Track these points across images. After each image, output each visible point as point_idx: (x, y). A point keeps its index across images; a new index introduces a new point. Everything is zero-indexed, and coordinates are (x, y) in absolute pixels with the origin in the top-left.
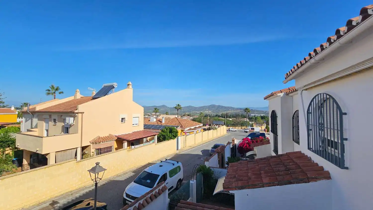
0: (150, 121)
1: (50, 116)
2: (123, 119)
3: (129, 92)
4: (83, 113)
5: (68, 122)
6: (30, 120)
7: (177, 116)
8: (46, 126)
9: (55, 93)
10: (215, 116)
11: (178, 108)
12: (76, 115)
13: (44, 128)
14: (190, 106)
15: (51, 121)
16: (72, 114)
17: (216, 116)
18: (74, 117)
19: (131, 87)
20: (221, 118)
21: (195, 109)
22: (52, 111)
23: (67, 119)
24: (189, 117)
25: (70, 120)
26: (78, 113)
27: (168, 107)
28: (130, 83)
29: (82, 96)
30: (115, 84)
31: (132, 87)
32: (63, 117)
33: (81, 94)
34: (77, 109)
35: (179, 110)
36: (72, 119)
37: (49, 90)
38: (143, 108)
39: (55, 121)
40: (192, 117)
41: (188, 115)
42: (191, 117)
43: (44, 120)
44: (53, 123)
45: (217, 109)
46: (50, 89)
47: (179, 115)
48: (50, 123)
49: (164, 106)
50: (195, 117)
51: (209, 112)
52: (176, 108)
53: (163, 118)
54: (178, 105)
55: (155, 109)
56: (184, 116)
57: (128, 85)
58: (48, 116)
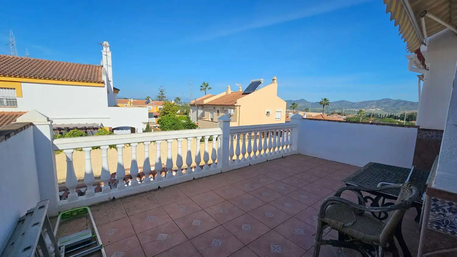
0: (288, 117)
1: (214, 108)
2: (268, 112)
3: (274, 87)
4: (240, 106)
5: (230, 113)
6: (196, 112)
7: (322, 113)
8: (211, 115)
9: (206, 89)
10: (388, 117)
11: (324, 103)
12: (236, 107)
13: (210, 117)
14: (343, 101)
15: (215, 112)
16: (233, 106)
17: (390, 116)
18: (234, 109)
19: (275, 81)
20: (399, 120)
21: (352, 105)
22: (216, 104)
23: (229, 110)
24: (339, 116)
25: (232, 111)
26: (237, 106)
27: (309, 102)
28: (275, 78)
29: (232, 92)
30: (262, 80)
31: (277, 82)
32: (225, 109)
33: (231, 90)
34: (236, 103)
35: (326, 106)
36: (232, 110)
37: (202, 87)
38: (286, 103)
39: (218, 111)
40: (345, 117)
41: (339, 114)
42: (342, 117)
43: (210, 111)
44: (217, 114)
45: (394, 106)
46: (202, 85)
47: (324, 113)
48: (214, 113)
49: (302, 101)
50: (350, 116)
51: (376, 110)
52: (321, 103)
53: (304, 114)
54: (325, 99)
55: (293, 104)
56: (331, 114)
57: (274, 80)
58: (213, 108)
